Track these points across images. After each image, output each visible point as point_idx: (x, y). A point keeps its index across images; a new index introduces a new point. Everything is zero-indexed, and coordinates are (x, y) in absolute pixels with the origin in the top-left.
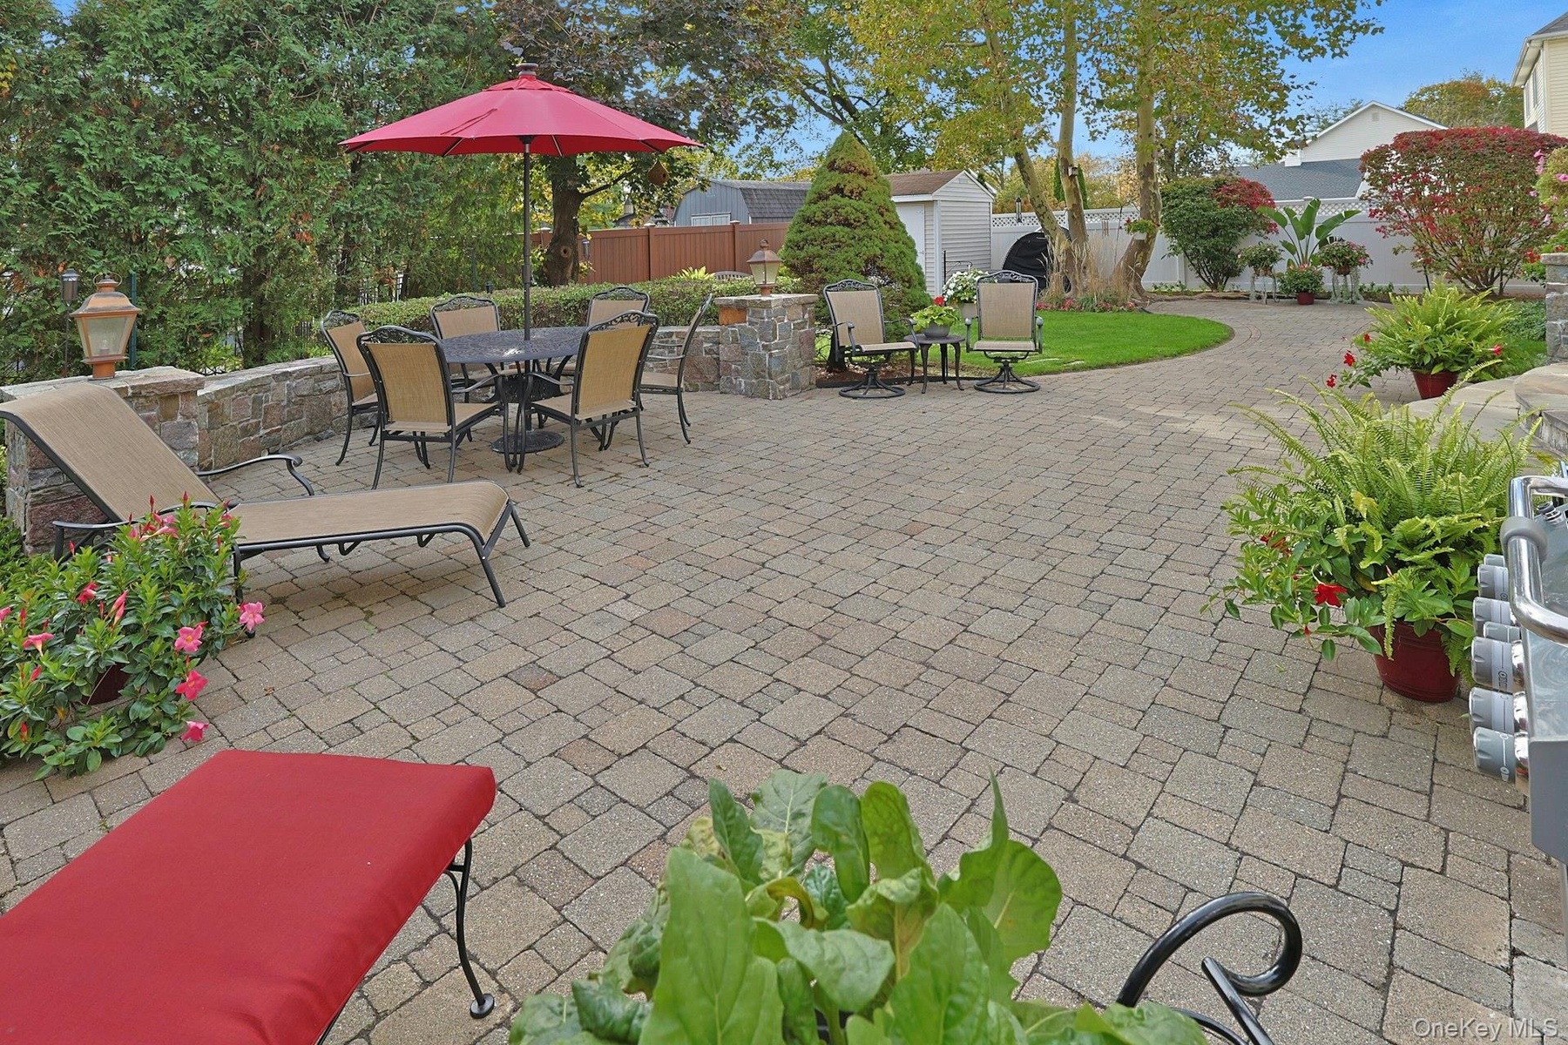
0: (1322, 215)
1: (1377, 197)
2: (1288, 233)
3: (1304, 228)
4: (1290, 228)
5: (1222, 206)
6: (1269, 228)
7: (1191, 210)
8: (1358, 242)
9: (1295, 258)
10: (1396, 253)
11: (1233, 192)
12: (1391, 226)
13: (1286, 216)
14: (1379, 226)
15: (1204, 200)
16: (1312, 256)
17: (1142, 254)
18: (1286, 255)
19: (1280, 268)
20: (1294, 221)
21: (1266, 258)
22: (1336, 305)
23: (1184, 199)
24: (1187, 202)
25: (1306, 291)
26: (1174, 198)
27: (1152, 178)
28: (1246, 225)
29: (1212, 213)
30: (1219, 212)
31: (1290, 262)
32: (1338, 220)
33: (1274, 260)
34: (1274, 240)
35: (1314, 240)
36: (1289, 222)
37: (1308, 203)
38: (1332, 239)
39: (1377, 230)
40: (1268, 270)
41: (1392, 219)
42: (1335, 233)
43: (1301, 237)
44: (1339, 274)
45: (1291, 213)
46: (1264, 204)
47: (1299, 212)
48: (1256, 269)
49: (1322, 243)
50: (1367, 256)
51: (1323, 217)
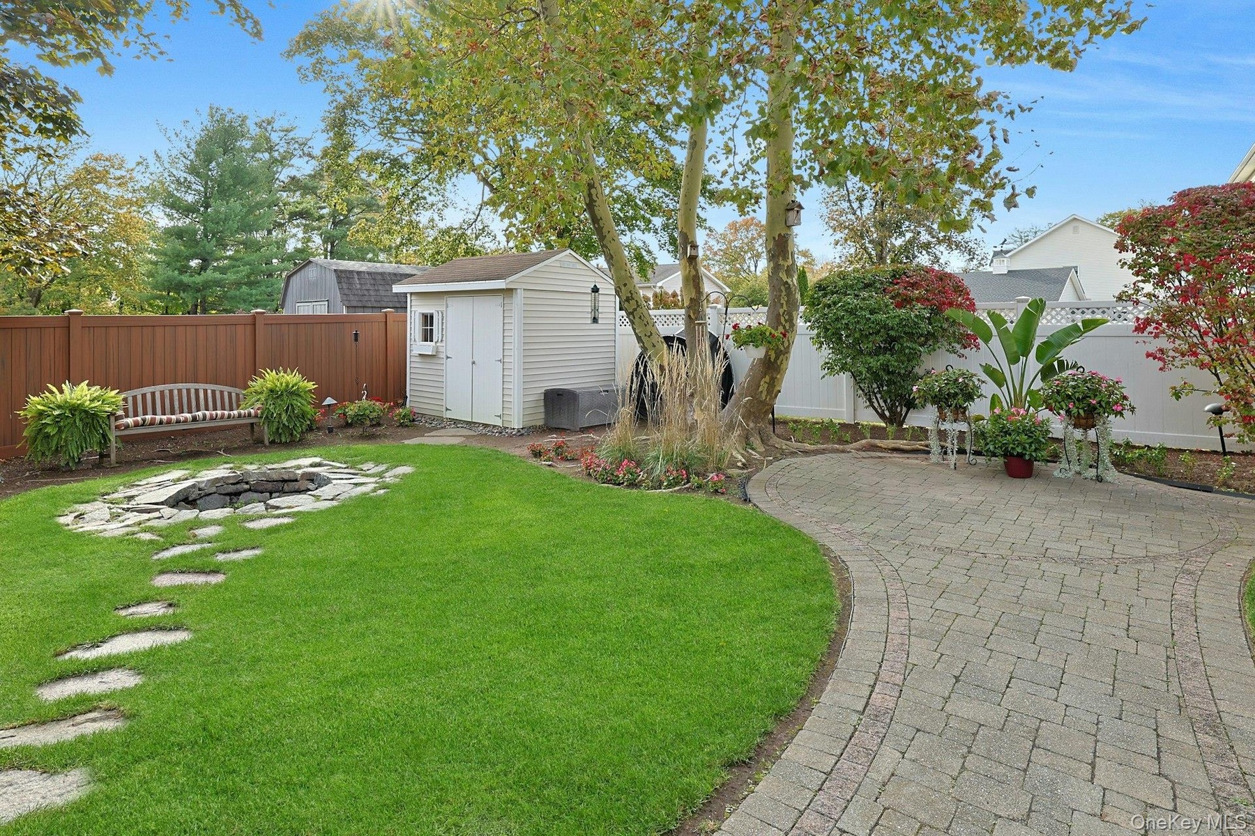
0: (1050, 323)
1: (1149, 295)
2: (993, 351)
3: (1020, 345)
4: (995, 342)
5: (899, 306)
6: (967, 341)
7: (852, 312)
8: (1109, 374)
9: (1003, 394)
10: (1177, 396)
11: (914, 285)
12: (1175, 350)
13: (990, 324)
14: (1152, 348)
15: (873, 298)
16: (1030, 392)
17: (767, 379)
18: (989, 388)
19: (978, 408)
20: (1003, 334)
21: (956, 394)
22: (1070, 483)
23: (846, 294)
24: (848, 299)
25: (1021, 455)
26: (833, 293)
27: (785, 259)
28: (930, 336)
29: (881, 317)
30: (894, 315)
31: (994, 401)
32: (1072, 333)
33: (970, 397)
34: (972, 362)
35: (1033, 365)
36: (994, 332)
37: (1026, 305)
38: (1061, 363)
39: (1148, 355)
40: (960, 412)
41: (1178, 337)
42: (1066, 354)
43: (1013, 360)
44: (1076, 426)
45: (998, 320)
46: (960, 306)
47: (1012, 317)
48: (940, 409)
49: (1047, 372)
50: (1125, 398)
51: (1053, 327)
